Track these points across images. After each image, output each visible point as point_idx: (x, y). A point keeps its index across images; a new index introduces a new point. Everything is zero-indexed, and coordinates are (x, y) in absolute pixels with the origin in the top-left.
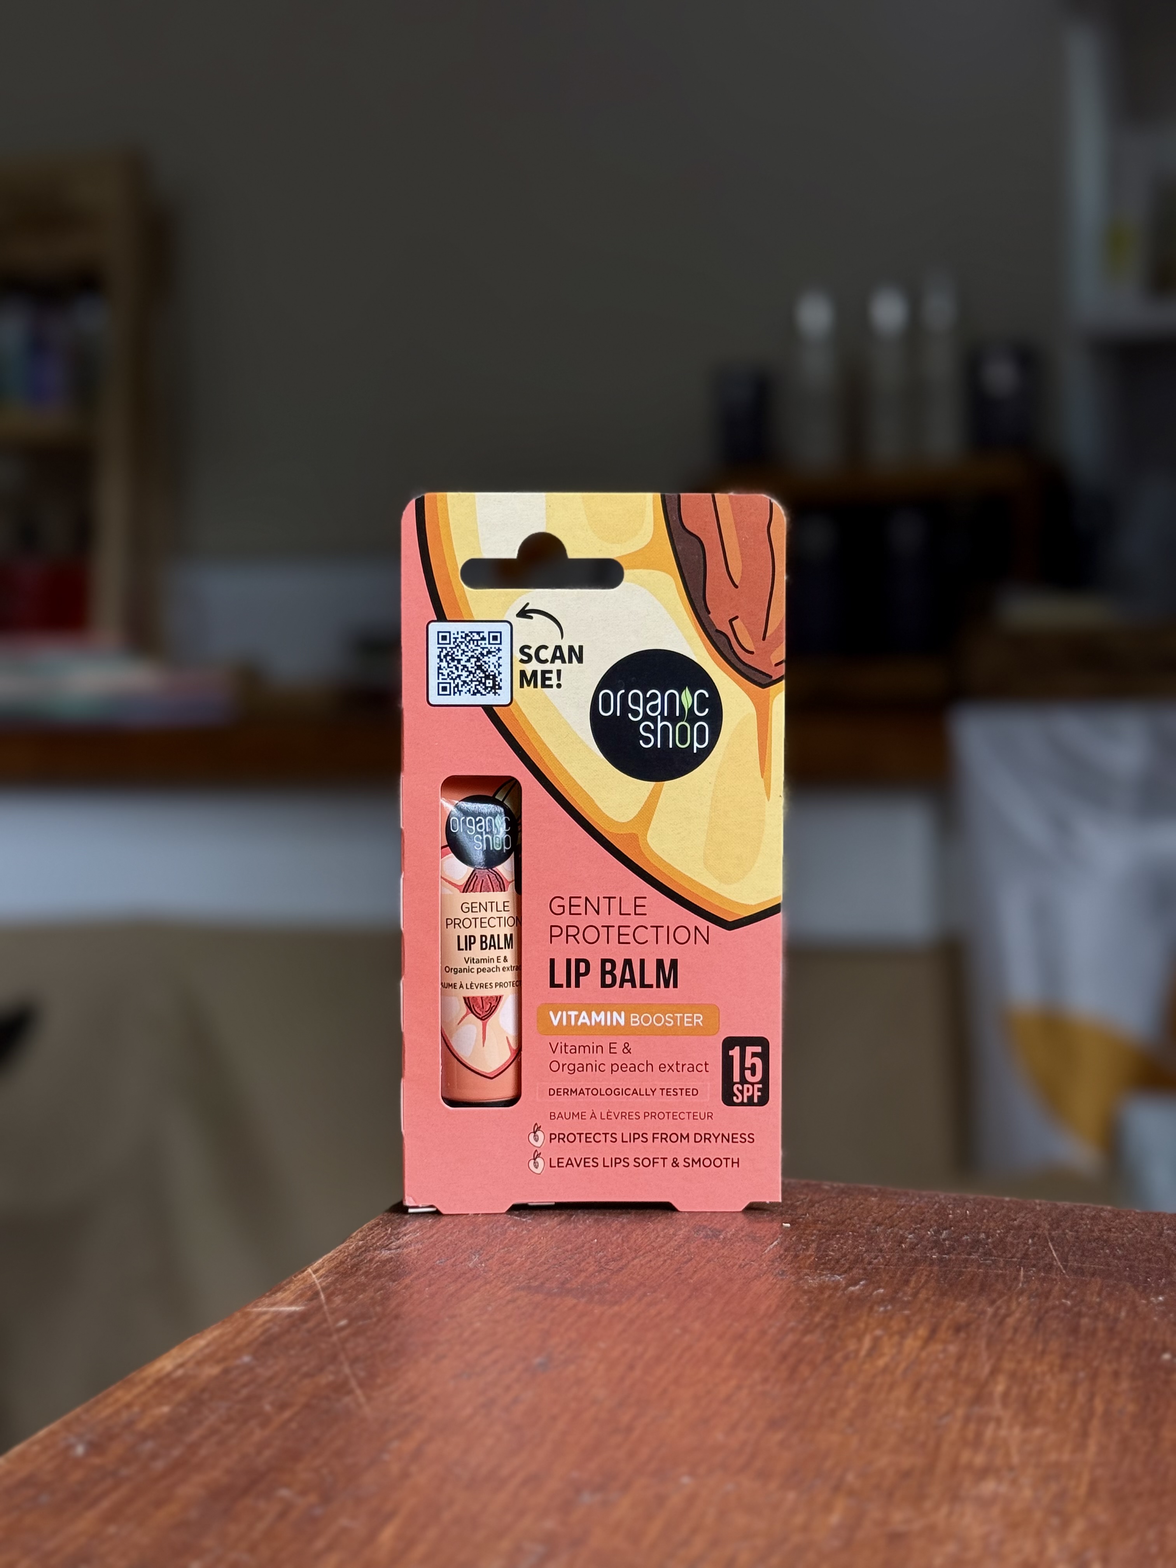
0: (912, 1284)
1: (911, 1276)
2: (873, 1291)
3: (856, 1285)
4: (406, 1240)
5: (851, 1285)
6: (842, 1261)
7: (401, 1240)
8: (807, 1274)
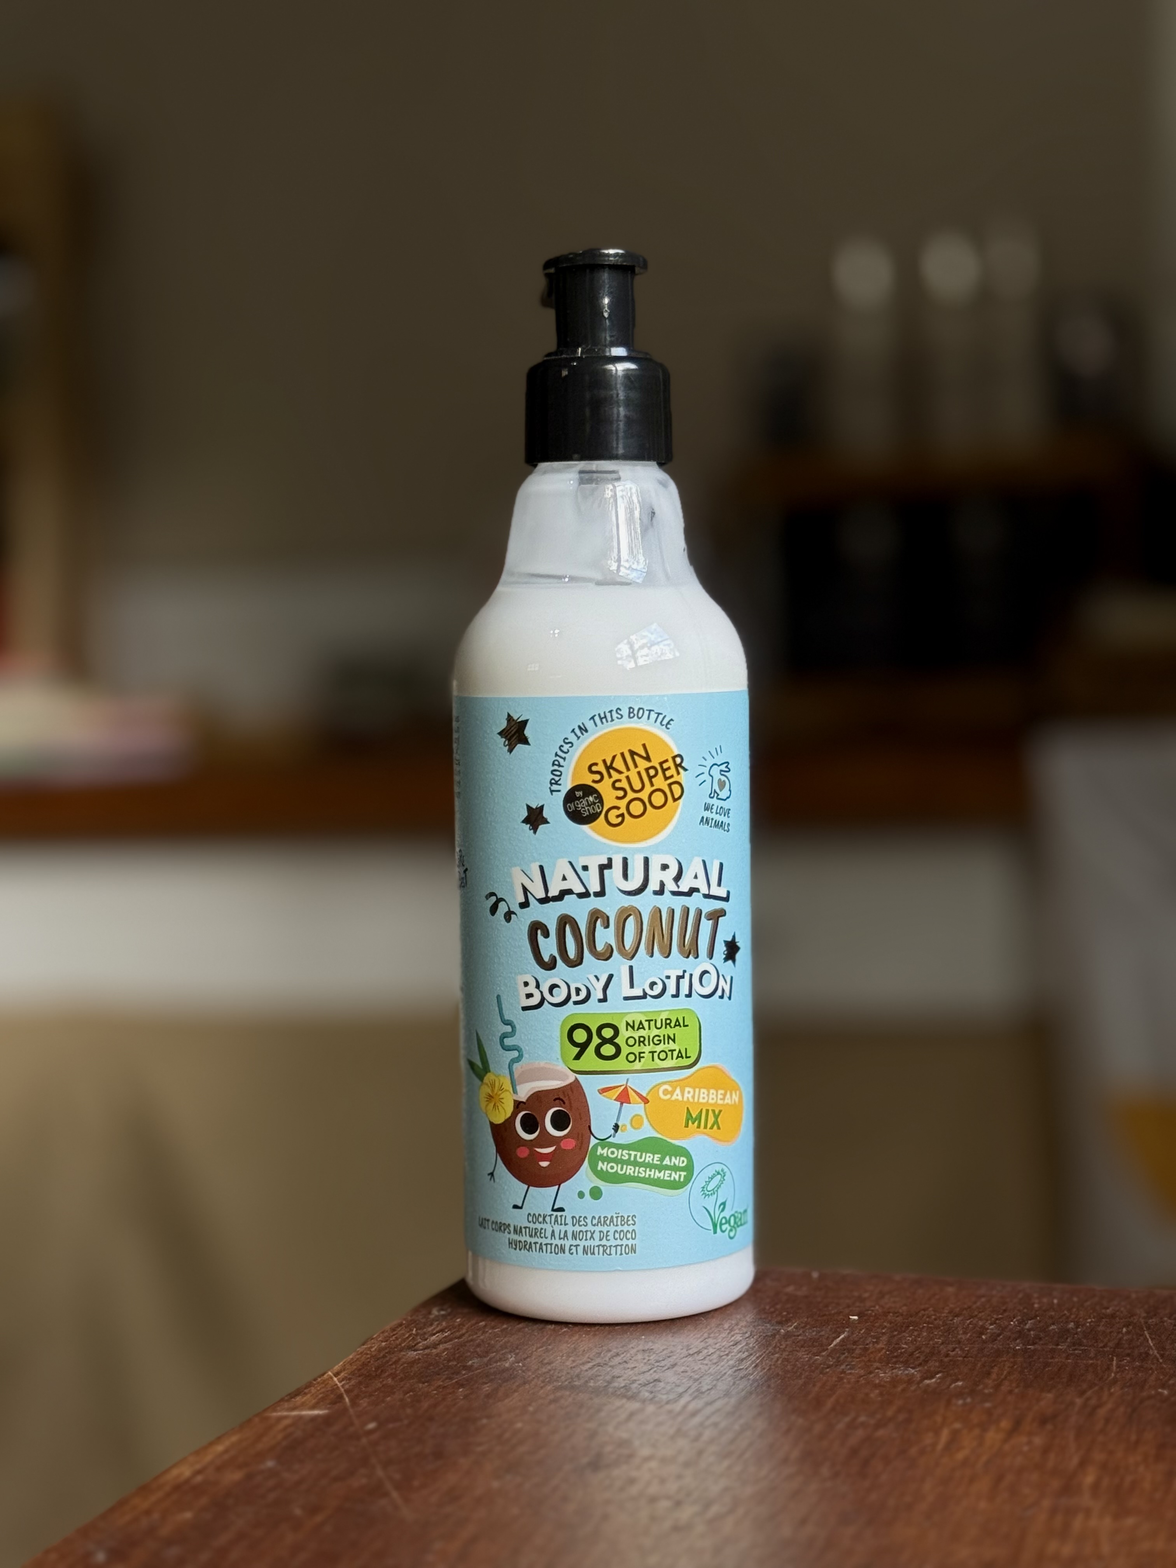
0: (994, 1376)
1: (992, 1368)
2: (950, 1385)
3: (932, 1377)
4: (433, 1340)
5: (926, 1378)
6: (917, 1354)
7: (428, 1340)
8: (878, 1368)
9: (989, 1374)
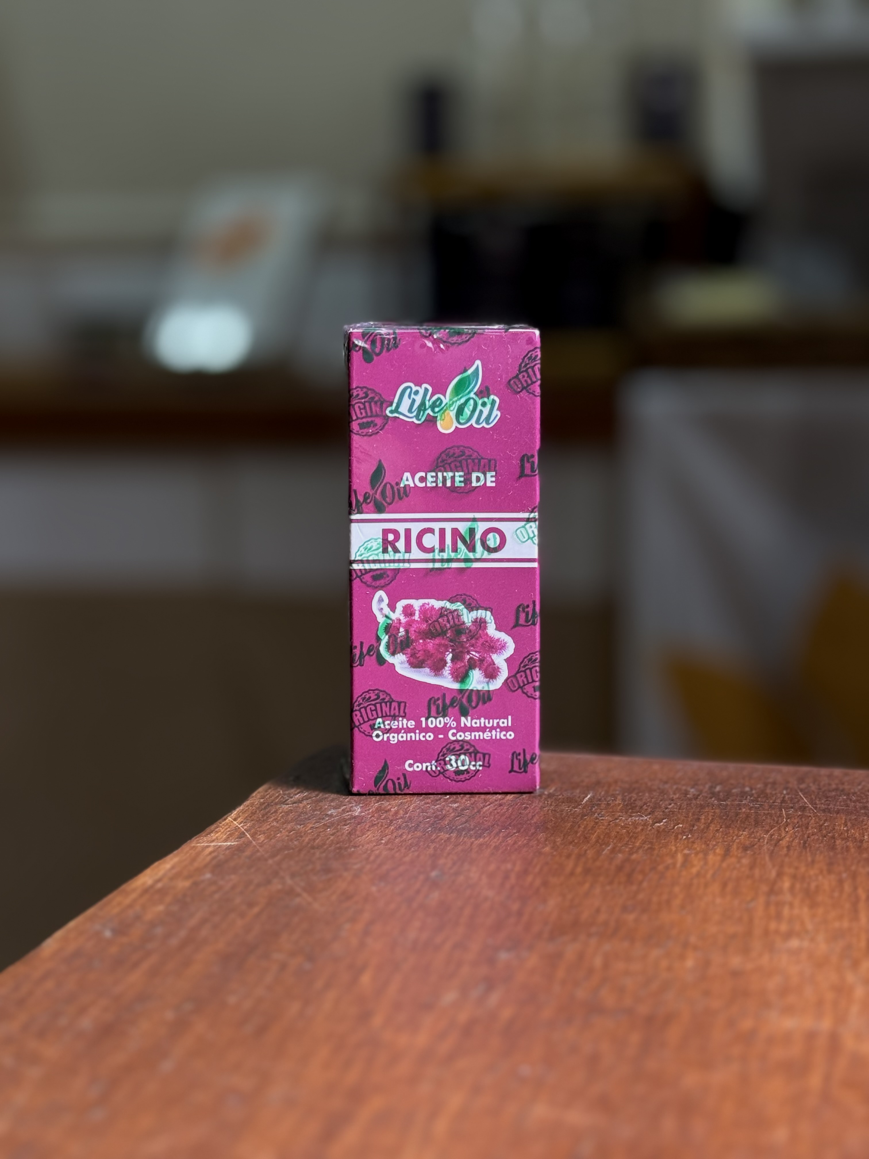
0: (703, 821)
1: (700, 815)
2: (674, 826)
3: (660, 822)
4: (297, 798)
5: (657, 823)
6: (645, 807)
7: (293, 798)
8: (620, 816)
9: (698, 820)
